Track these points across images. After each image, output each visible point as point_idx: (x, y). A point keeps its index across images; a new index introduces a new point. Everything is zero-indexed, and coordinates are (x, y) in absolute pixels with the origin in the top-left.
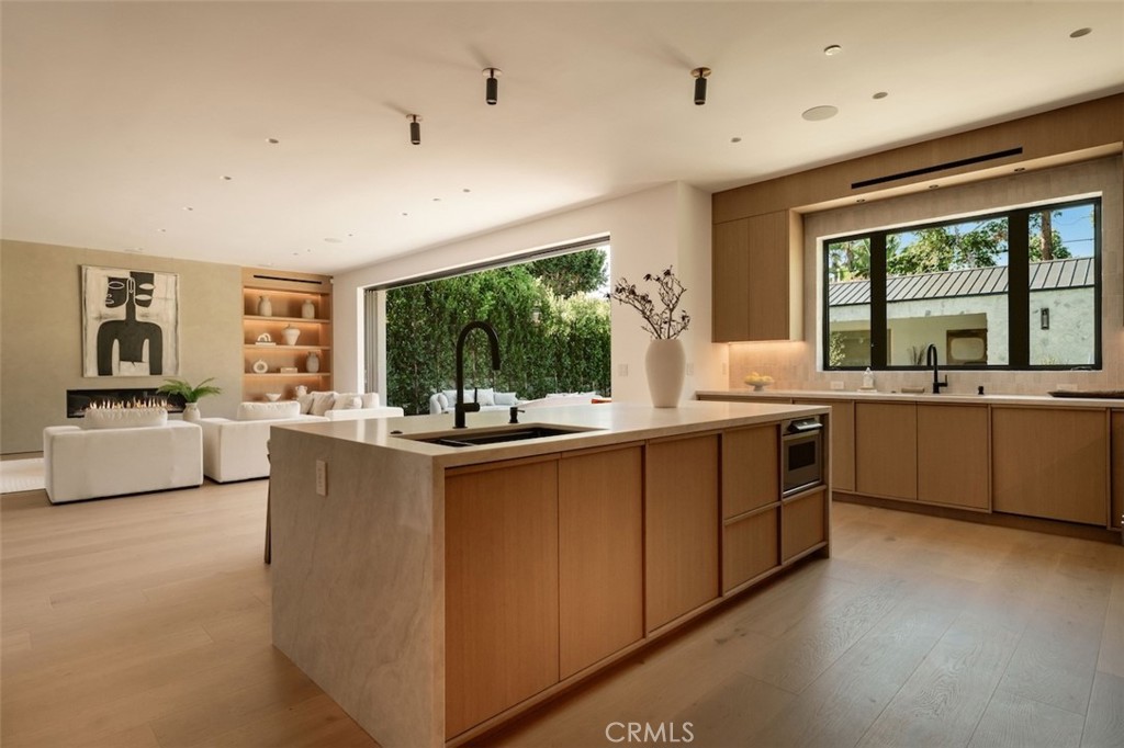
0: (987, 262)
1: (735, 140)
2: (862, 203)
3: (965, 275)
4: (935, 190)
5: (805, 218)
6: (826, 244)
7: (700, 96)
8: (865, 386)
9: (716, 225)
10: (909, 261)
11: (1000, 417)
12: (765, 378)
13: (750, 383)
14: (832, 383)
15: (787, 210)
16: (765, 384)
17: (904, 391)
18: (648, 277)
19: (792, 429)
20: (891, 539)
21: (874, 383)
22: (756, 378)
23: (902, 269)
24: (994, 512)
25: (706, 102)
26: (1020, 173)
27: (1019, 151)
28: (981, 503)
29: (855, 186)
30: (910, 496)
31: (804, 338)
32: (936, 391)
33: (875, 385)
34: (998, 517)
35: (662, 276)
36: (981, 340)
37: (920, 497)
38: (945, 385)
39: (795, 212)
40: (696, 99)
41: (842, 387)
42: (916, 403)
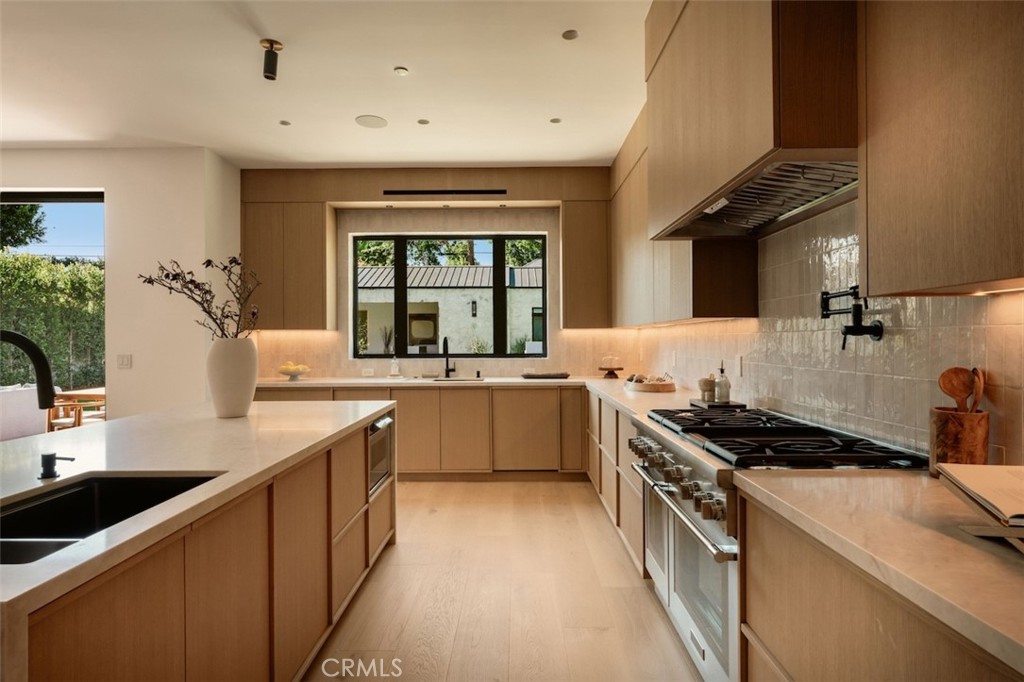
0: (435, 261)
1: (284, 123)
2: (390, 209)
3: (423, 270)
4: (446, 209)
5: (338, 213)
6: (356, 239)
7: (270, 70)
8: (392, 373)
9: (244, 203)
10: (380, 254)
11: (498, 396)
12: (301, 367)
13: (285, 373)
14: (364, 370)
15: (323, 203)
16: (301, 373)
17: (424, 377)
18: (209, 263)
19: (373, 428)
20: (433, 511)
21: (400, 370)
22: (292, 367)
23: (375, 260)
24: (494, 471)
25: (277, 78)
26: (503, 208)
27: (503, 192)
28: (484, 466)
29: (386, 193)
30: (434, 468)
31: (337, 328)
32: (447, 376)
33: (402, 372)
34: (497, 475)
35: (227, 264)
36: (431, 323)
37: (443, 467)
38: (453, 370)
39: (330, 206)
40: (266, 71)
41: (372, 374)
42: (440, 388)
